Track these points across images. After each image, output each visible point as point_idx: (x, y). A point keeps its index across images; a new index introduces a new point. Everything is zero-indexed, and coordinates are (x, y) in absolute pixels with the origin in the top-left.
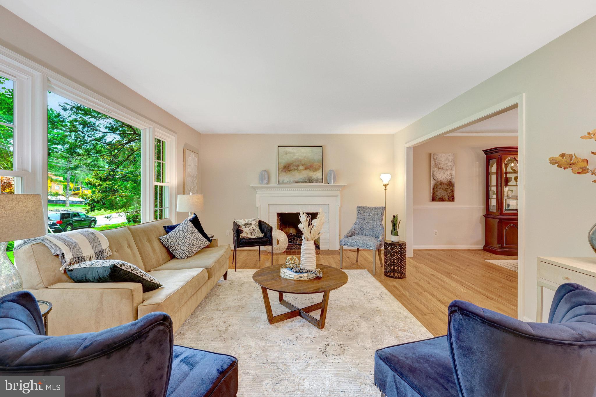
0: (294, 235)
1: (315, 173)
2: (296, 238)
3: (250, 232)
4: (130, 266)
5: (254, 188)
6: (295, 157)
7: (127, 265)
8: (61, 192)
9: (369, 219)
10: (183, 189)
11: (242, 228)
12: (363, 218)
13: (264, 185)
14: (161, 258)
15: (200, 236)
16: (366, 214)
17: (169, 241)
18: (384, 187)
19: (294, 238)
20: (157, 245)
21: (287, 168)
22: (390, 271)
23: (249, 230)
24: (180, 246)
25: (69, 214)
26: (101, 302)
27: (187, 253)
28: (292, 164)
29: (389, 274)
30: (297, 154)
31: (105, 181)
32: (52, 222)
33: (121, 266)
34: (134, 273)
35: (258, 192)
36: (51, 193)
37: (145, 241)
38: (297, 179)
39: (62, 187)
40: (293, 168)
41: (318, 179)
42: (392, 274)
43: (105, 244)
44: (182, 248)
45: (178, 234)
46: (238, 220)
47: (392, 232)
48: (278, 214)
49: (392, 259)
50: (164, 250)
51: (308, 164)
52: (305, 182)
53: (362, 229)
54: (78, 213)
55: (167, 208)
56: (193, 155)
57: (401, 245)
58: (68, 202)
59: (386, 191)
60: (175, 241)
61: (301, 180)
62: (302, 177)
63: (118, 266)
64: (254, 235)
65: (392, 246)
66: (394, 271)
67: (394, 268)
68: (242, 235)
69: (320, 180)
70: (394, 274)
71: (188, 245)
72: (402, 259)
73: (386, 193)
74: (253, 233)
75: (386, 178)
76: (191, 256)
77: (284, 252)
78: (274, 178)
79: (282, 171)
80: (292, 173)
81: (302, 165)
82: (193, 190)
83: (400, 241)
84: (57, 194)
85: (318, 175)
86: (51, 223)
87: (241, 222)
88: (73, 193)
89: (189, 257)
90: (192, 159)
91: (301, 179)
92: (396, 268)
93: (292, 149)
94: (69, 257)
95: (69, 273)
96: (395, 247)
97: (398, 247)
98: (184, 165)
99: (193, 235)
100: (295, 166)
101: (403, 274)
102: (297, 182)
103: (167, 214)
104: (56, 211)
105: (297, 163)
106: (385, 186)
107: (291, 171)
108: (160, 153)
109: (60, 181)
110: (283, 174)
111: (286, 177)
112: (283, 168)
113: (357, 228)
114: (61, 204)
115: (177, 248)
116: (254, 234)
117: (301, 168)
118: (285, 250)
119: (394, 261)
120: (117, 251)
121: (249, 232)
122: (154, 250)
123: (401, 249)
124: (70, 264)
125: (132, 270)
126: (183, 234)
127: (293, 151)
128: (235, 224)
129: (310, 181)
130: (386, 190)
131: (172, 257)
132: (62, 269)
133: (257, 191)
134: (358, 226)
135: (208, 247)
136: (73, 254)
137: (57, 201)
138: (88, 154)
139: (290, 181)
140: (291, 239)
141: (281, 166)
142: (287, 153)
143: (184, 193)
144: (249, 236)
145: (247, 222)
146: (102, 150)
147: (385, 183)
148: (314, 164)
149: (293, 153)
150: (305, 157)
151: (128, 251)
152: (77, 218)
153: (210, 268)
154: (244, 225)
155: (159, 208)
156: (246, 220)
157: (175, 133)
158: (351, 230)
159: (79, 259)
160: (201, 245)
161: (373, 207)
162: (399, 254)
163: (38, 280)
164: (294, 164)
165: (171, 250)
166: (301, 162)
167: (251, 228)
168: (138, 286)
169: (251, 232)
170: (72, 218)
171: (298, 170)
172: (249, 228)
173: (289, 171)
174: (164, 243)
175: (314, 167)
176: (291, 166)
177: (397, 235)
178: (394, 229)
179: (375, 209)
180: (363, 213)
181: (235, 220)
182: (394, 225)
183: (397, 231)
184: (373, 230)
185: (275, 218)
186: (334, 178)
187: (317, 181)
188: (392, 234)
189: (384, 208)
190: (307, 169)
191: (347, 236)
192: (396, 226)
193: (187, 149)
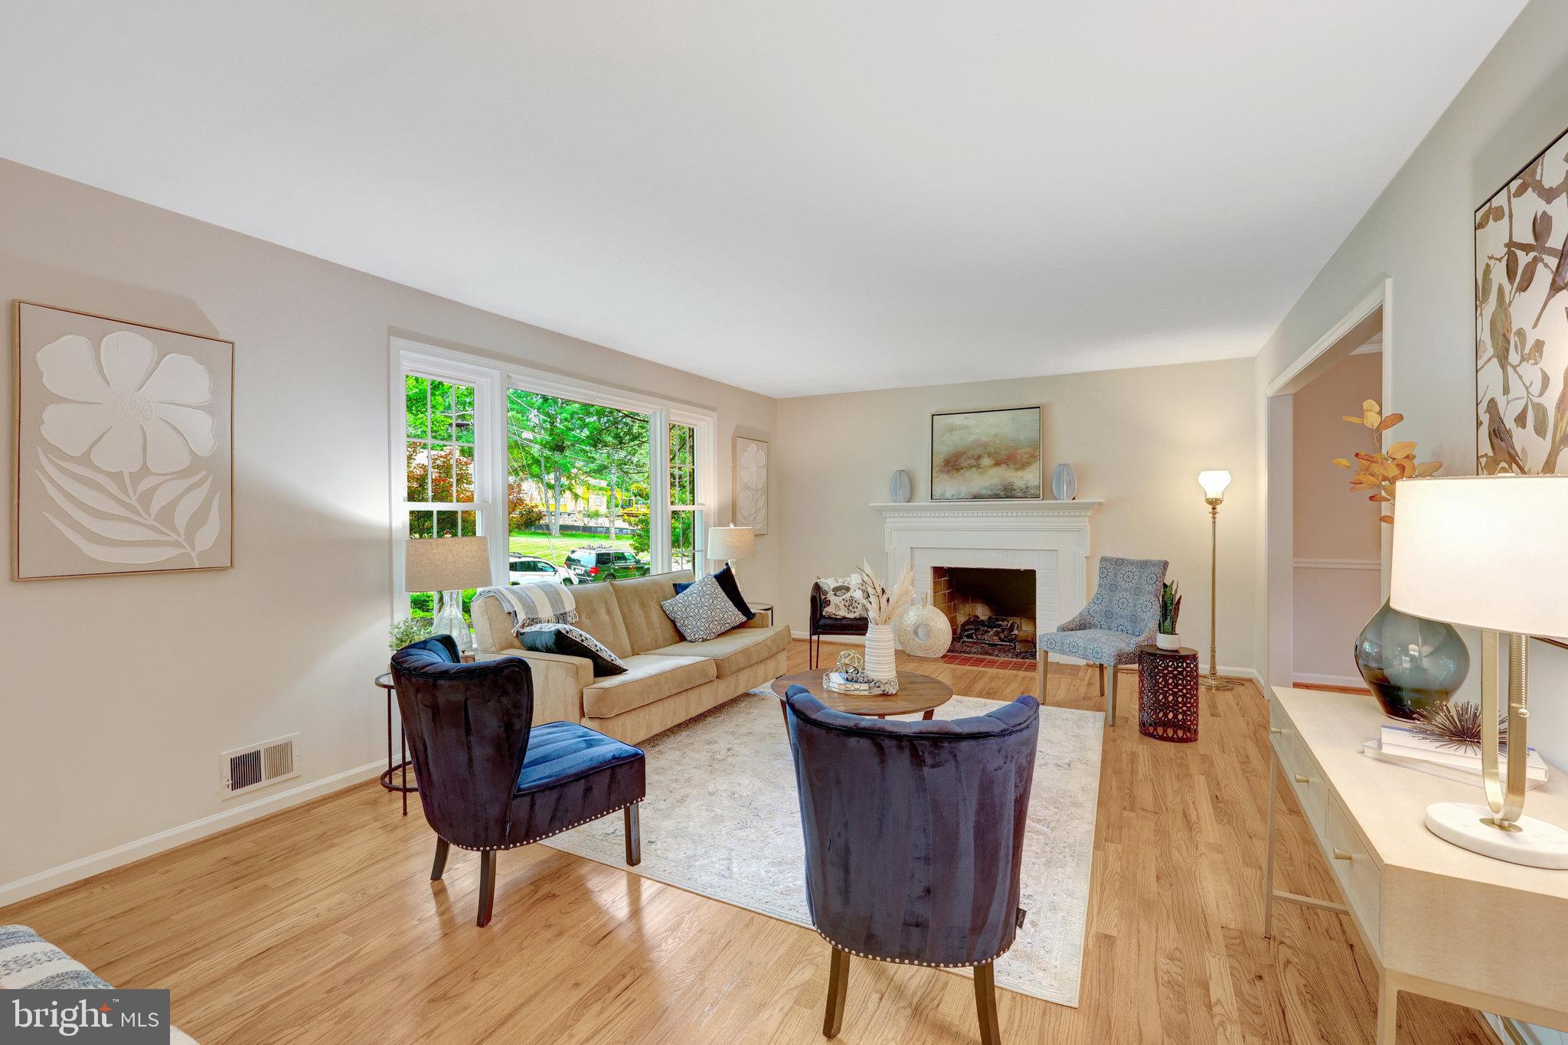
0: (982, 623)
1: (1020, 473)
2: (982, 628)
3: (845, 605)
4: (581, 635)
5: (879, 510)
6: (972, 438)
7: (576, 633)
8: (603, 510)
9: (1126, 590)
10: (731, 513)
11: (829, 595)
13: (900, 504)
14: (660, 637)
15: (727, 605)
16: (1120, 578)
17: (675, 609)
18: (1210, 507)
19: (979, 629)
20: (655, 615)
21: (954, 464)
22: (1155, 723)
23: (843, 600)
24: (691, 619)
25: (609, 554)
26: (546, 677)
27: (701, 633)
28: (964, 453)
29: (1151, 729)
30: (978, 430)
32: (584, 569)
33: (567, 632)
34: (586, 645)
35: (887, 520)
36: (588, 511)
37: (636, 608)
38: (975, 489)
39: (605, 499)
40: (965, 464)
41: (1027, 488)
42: (1160, 731)
43: (569, 605)
44: (694, 623)
45: (690, 598)
46: (822, 580)
47: (1160, 624)
48: (938, 572)
49: (1161, 693)
50: (669, 625)
51: (1004, 453)
52: (996, 496)
53: (1109, 615)
54: (623, 554)
55: (700, 551)
56: (753, 446)
57: (1184, 658)
58: (613, 531)
59: (1214, 518)
60: (684, 609)
61: (984, 492)
62: (987, 484)
63: (564, 632)
64: (854, 612)
65: (1161, 660)
66: (1166, 724)
67: (1166, 715)
68: (828, 610)
69: (1032, 492)
70: (1165, 731)
71: (704, 618)
72: (1187, 693)
73: (1214, 523)
74: (851, 608)
75: (1214, 483)
76: (708, 638)
77: (944, 657)
78: (923, 488)
79: (941, 471)
80: (963, 474)
81: (989, 455)
82: (753, 516)
83: (1181, 647)
84: (597, 515)
85: (1029, 477)
86: (583, 572)
87: (829, 583)
88: (621, 511)
89: (706, 640)
90: (753, 458)
91: (985, 488)
92: (1171, 715)
93: (966, 418)
94: (522, 616)
95: (520, 637)
96: (1168, 663)
97: (1178, 664)
98: (734, 469)
99: (715, 602)
100: (972, 457)
101: (1189, 730)
102: (976, 497)
104: (590, 549)
105: (977, 452)
106: (1214, 503)
107: (962, 471)
109: (601, 489)
110: (945, 477)
111: (949, 486)
112: (943, 464)
113: (1096, 612)
114: (603, 535)
115: (686, 622)
116: (853, 610)
117: (986, 461)
118: (943, 652)
119: (1165, 697)
120: (589, 617)
121: (841, 605)
122: (649, 622)
123: (1184, 669)
124: (523, 626)
125: (582, 641)
126: (698, 599)
127: (966, 423)
128: (817, 587)
129: (1008, 493)
130: (1216, 516)
131: (681, 638)
132: (514, 631)
133: (886, 518)
134: (1100, 606)
135: (742, 626)
136: (526, 614)
137: (597, 527)
138: (621, 443)
139: (960, 494)
140: (971, 629)
141: (939, 460)
142: (952, 429)
143: (733, 522)
144: (842, 613)
145: (840, 584)
146: (642, 433)
147: (1211, 495)
148: (1019, 451)
149: (967, 427)
150: (996, 436)
151: (605, 617)
152: (622, 564)
153: (722, 660)
154: (834, 590)
156: (840, 580)
157: (714, 410)
158: (1080, 615)
159: (534, 621)
160: (728, 621)
162: (1180, 682)
163: (490, 641)
164: (970, 453)
165: (678, 625)
166: (985, 447)
167: (847, 596)
168: (587, 663)
169: (847, 604)
170: (613, 563)
171: (978, 466)
172: (844, 597)
173: (958, 470)
174: (667, 612)
175: (1019, 458)
176: (963, 459)
177: (1172, 632)
178: (1164, 616)
179: (1144, 564)
180: (1116, 575)
181: (818, 581)
182: (1164, 607)
183: (1173, 624)
184: (1134, 619)
185: (928, 578)
186: (1070, 483)
187: (1026, 494)
188: (1161, 629)
189: (1166, 564)
190: (1000, 464)
191: (1064, 629)
192: (1169, 610)
193: (742, 436)
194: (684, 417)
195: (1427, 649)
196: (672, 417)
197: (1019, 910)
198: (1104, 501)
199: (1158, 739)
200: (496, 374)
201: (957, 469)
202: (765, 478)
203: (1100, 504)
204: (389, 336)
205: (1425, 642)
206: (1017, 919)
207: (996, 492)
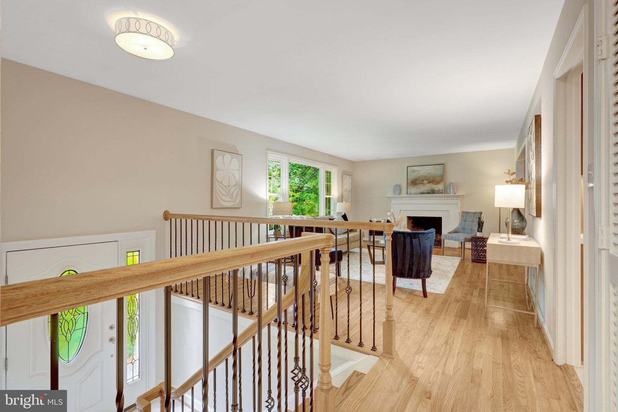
1: (437, 186)
5: (389, 198)
6: (421, 174)
9: (469, 221)
10: (341, 199)
12: (465, 221)
13: (396, 196)
16: (468, 217)
21: (414, 182)
28: (418, 179)
29: (475, 260)
30: (423, 172)
31: (296, 193)
35: (392, 201)
38: (422, 191)
40: (418, 183)
41: (439, 190)
47: (478, 229)
48: (409, 218)
51: (431, 179)
52: (429, 193)
53: (464, 229)
55: (333, 210)
56: (348, 177)
57: (483, 240)
61: (425, 192)
62: (426, 189)
65: (478, 240)
69: (441, 191)
70: (478, 261)
78: (404, 190)
79: (410, 185)
81: (426, 180)
82: (348, 199)
83: (483, 236)
85: (440, 187)
87: (374, 220)
90: (348, 180)
91: (425, 190)
93: (419, 168)
98: (342, 184)
101: (485, 260)
102: (422, 193)
103: (332, 213)
105: (422, 179)
107: (417, 185)
108: (328, 179)
110: (411, 187)
111: (413, 190)
112: (411, 183)
113: (460, 228)
117: (425, 182)
127: (419, 169)
129: (433, 192)
131: (333, 233)
134: (461, 226)
139: (416, 192)
141: (409, 181)
142: (414, 171)
143: (342, 201)
148: (436, 178)
149: (419, 171)
150: (429, 173)
155: (328, 204)
157: (337, 166)
158: (455, 229)
161: (473, 212)
164: (420, 179)
166: (425, 177)
171: (423, 183)
175: (436, 181)
176: (418, 181)
177: (481, 232)
178: (479, 227)
179: (475, 213)
180: (466, 217)
181: (371, 219)
182: (479, 224)
183: (481, 229)
184: (472, 230)
185: (406, 219)
186: (453, 189)
187: (439, 192)
188: (478, 231)
189: (481, 213)
190: (430, 183)
191: (449, 233)
192: (480, 225)
193: (344, 174)
194: (329, 169)
195: (518, 221)
196: (326, 169)
197: (431, 271)
198: (464, 194)
199: (476, 262)
200: (286, 158)
201: (415, 184)
202: (351, 187)
203: (463, 195)
204: (266, 151)
205: (518, 220)
206: (431, 272)
207: (429, 192)
